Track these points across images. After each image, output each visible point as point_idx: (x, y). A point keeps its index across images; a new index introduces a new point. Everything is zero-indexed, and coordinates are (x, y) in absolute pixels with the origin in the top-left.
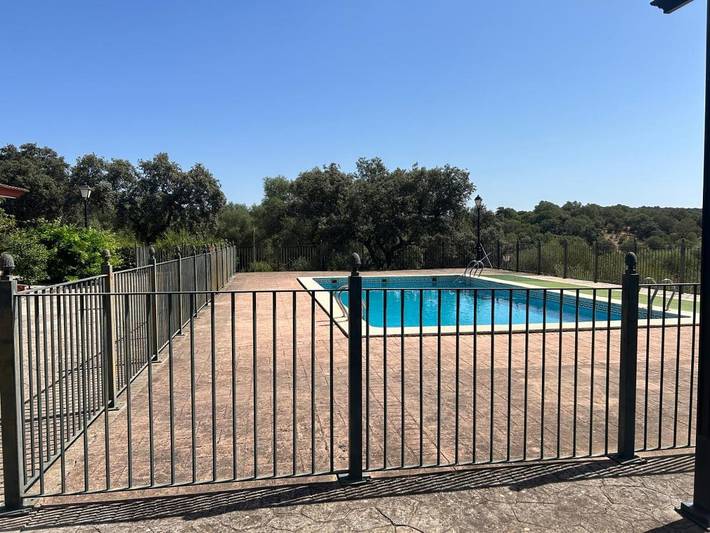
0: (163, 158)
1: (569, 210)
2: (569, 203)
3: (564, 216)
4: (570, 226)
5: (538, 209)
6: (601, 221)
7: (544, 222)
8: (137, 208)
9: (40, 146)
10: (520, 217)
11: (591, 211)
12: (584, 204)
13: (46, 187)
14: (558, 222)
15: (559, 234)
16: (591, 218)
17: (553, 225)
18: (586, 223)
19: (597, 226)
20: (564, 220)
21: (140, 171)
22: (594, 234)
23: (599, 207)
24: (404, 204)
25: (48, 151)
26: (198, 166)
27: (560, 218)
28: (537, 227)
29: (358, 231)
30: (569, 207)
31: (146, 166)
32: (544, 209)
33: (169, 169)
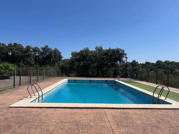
0: (47, 46)
1: (166, 63)
2: (166, 61)
3: (164, 64)
4: (166, 67)
5: (157, 62)
6: (175, 66)
7: (159, 66)
8: (40, 59)
9: (18, 43)
10: (152, 64)
11: (173, 63)
12: (171, 61)
13: (17, 53)
14: (162, 66)
15: (163, 69)
16: (172, 65)
17: (161, 67)
18: (171, 66)
19: (174, 67)
20: (164, 65)
21: (41, 49)
22: (173, 69)
23: (175, 62)
24: (104, 59)
25: (20, 45)
26: (56, 49)
27: (163, 65)
28: (156, 67)
29: (91, 66)
30: (166, 62)
31: (42, 48)
32: (159, 62)
33: (48, 49)
